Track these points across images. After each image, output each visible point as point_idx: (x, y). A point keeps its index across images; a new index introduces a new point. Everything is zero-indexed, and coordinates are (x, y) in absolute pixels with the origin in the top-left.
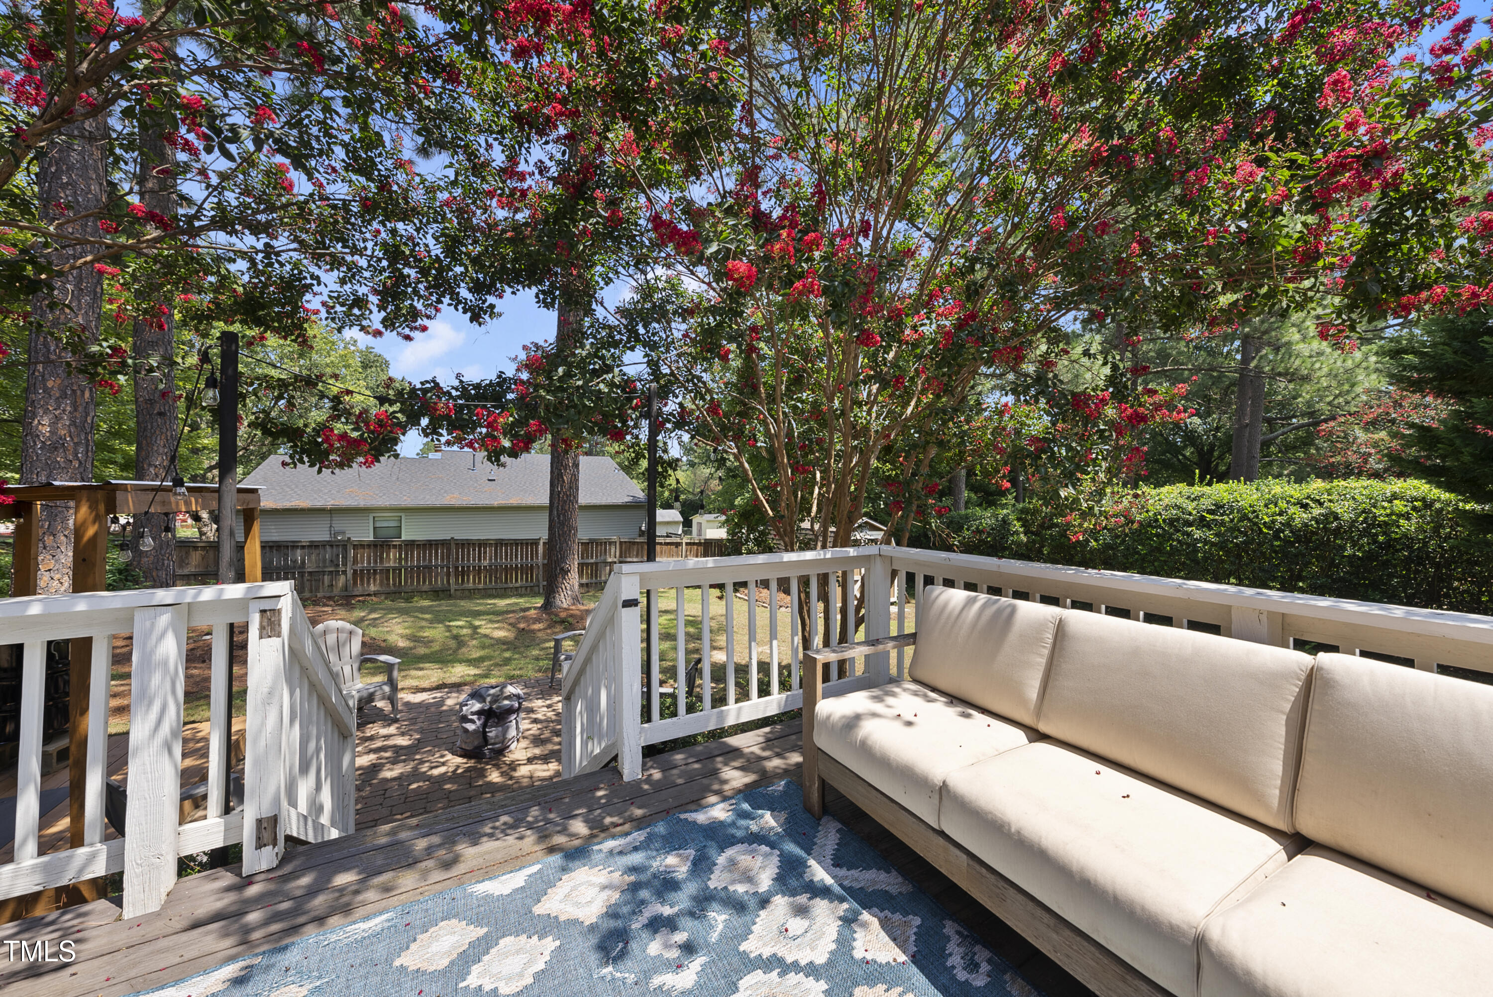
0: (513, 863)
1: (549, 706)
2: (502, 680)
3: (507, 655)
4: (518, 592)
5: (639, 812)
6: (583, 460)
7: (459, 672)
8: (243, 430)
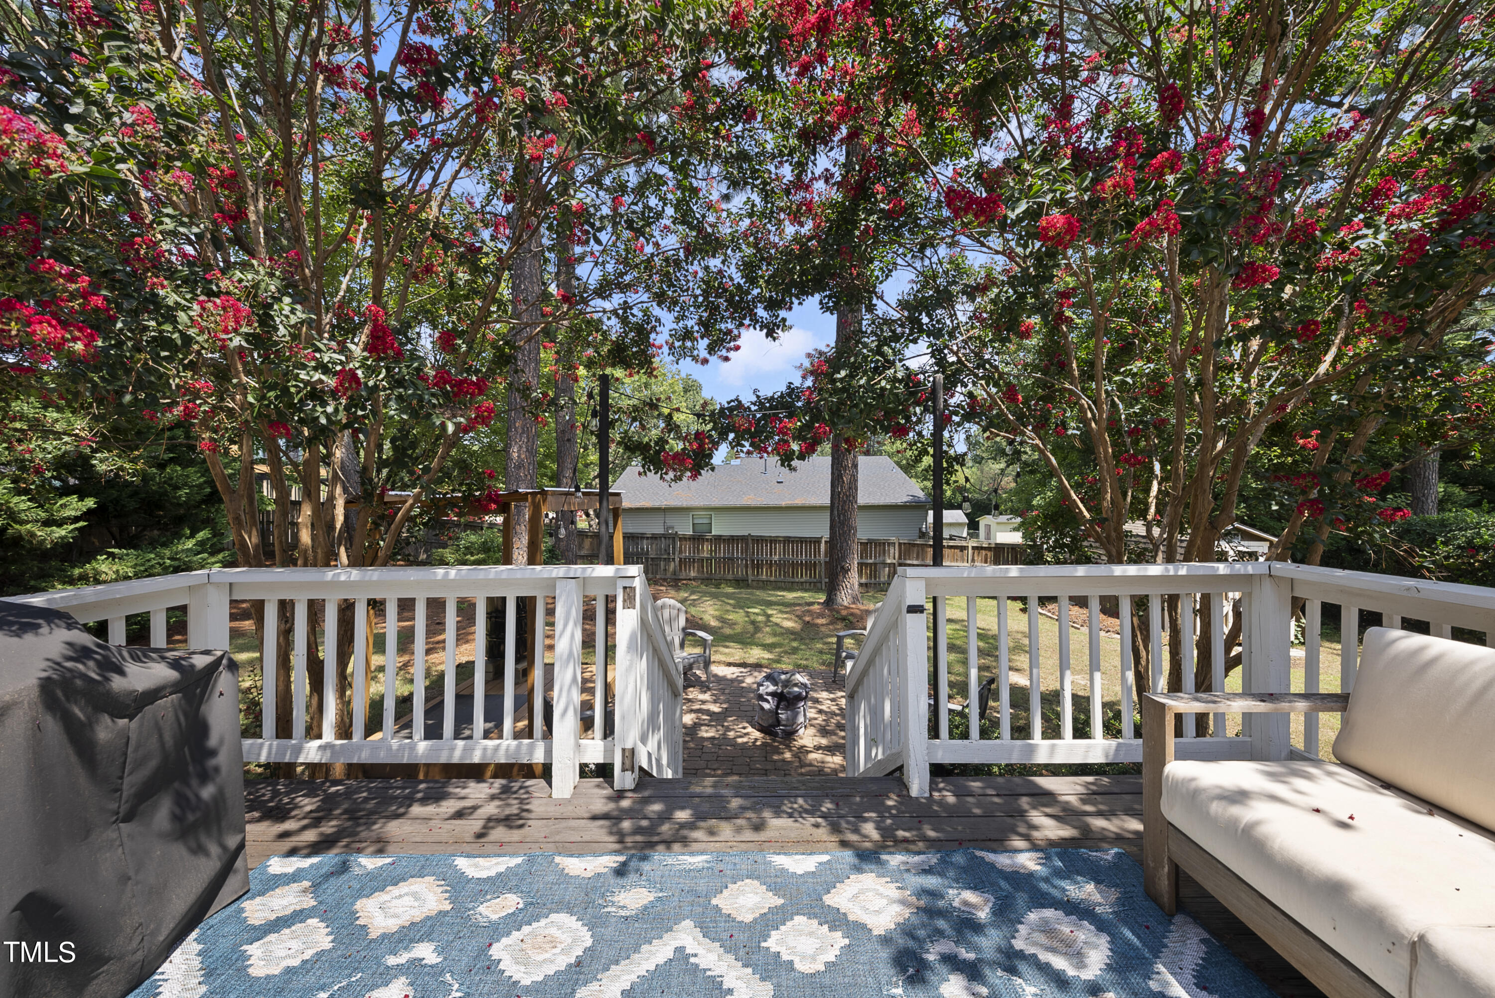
0: (807, 846)
1: (833, 700)
2: (791, 667)
3: (795, 644)
4: (802, 586)
5: (932, 834)
6: (862, 460)
7: (756, 654)
8: (613, 447)
